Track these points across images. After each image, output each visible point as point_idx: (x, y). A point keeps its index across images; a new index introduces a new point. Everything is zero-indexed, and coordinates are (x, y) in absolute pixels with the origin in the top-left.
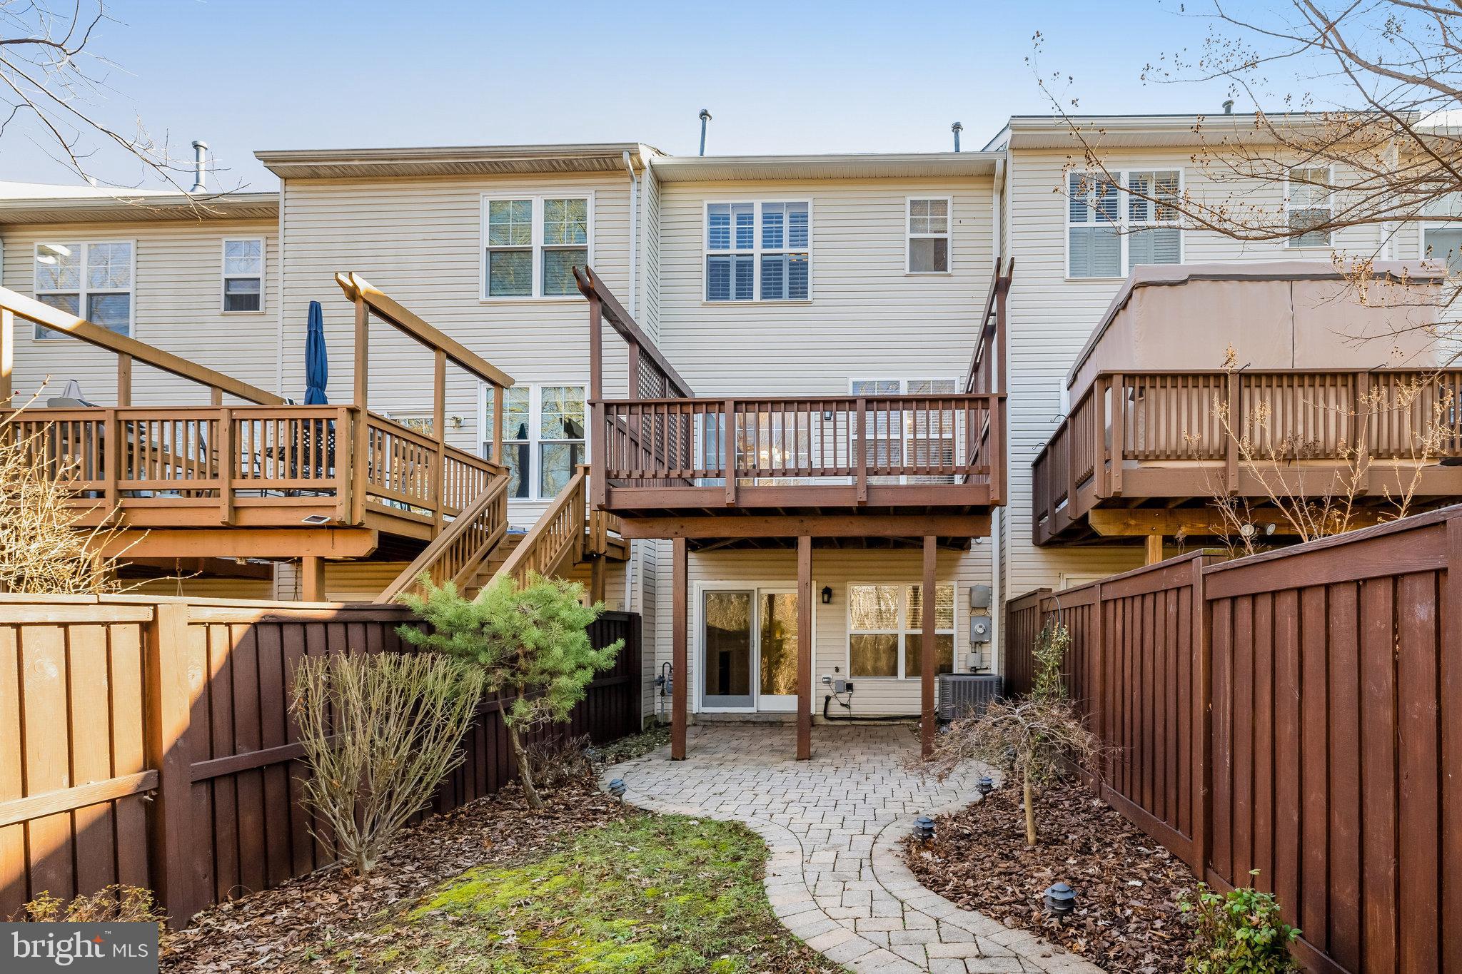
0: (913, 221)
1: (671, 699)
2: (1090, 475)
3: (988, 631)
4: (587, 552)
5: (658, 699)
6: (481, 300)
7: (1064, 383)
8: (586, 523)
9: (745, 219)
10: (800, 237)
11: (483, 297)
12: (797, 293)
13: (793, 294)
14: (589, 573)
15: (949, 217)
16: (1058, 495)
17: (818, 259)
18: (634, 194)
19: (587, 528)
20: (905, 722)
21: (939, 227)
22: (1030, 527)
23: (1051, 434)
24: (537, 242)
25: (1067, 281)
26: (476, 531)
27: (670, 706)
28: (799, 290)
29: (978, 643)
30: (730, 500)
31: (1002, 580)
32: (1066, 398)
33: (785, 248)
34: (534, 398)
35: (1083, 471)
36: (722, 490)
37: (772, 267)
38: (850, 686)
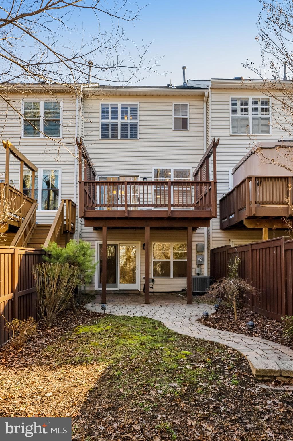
0: (175, 112)
2: (245, 207)
3: (203, 260)
4: (65, 231)
6: (21, 138)
7: (231, 172)
9: (115, 109)
10: (135, 116)
11: (22, 136)
12: (133, 136)
13: (131, 137)
15: (188, 110)
16: (232, 212)
17: (141, 124)
18: (77, 102)
19: (65, 222)
20: (173, 294)
21: (184, 114)
23: (227, 192)
25: (231, 135)
28: (134, 135)
29: (200, 265)
30: (126, 214)
31: (208, 241)
32: (231, 177)
33: (129, 120)
34: (40, 174)
35: (242, 206)
36: (123, 211)
37: (124, 127)
38: (153, 281)
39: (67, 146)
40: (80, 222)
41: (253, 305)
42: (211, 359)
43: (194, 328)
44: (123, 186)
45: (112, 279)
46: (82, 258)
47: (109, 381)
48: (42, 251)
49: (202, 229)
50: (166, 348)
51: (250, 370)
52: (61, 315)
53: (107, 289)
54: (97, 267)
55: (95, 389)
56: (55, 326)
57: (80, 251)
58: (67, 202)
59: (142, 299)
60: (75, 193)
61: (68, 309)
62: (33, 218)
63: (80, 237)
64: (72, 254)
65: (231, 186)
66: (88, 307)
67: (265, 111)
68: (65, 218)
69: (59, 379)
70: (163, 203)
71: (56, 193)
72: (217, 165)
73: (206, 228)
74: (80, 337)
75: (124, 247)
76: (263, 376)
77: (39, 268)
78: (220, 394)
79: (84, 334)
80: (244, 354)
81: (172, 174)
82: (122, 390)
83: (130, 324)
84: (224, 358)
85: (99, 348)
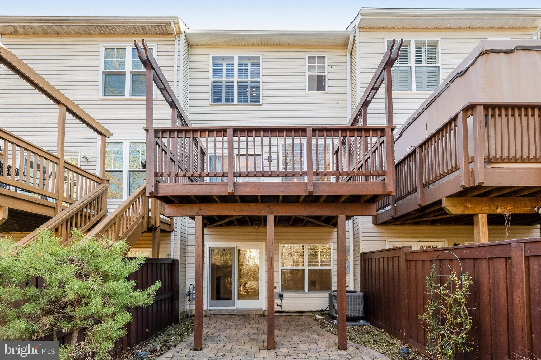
0: (309, 67)
1: (194, 303)
3: (348, 267)
4: (150, 226)
5: (187, 303)
6: (100, 97)
8: (149, 210)
9: (230, 65)
10: (256, 73)
11: (100, 95)
12: (254, 101)
13: (252, 101)
14: (151, 238)
15: (326, 65)
17: (265, 84)
18: (176, 46)
19: (150, 213)
20: (308, 314)
21: (321, 70)
24: (128, 69)
26: (86, 213)
27: (193, 306)
28: (256, 100)
30: (230, 189)
31: (355, 242)
33: (249, 78)
34: (126, 148)
36: (226, 184)
37: (243, 88)
38: (281, 296)
67: (432, 58)
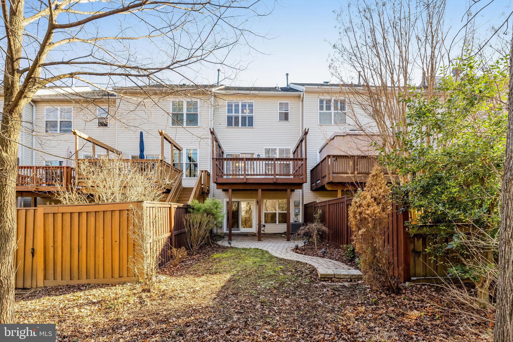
0: (280, 108)
2: (325, 176)
3: (299, 212)
7: (318, 151)
9: (237, 106)
10: (251, 111)
11: (171, 125)
13: (249, 125)
15: (289, 107)
16: (318, 179)
17: (256, 117)
18: (210, 100)
19: (202, 186)
21: (286, 109)
22: (310, 186)
23: (316, 165)
24: (185, 112)
25: (318, 125)
27: (219, 231)
28: (251, 124)
29: (296, 215)
30: (245, 181)
31: (303, 199)
32: (318, 154)
33: (247, 113)
34: (184, 152)
35: (324, 175)
36: (243, 179)
37: (244, 118)
38: (264, 226)
39: (205, 140)
40: (213, 186)
41: (329, 240)
42: (295, 270)
43: (288, 254)
44: (243, 162)
45: (236, 225)
46: (215, 210)
47: (233, 282)
48: (188, 205)
49: (298, 190)
50: (269, 265)
51: (317, 275)
52: (201, 247)
53: (232, 232)
54: (225, 216)
55: (225, 286)
56: (198, 254)
57: (214, 206)
58: (204, 172)
59: (257, 238)
60: (209, 165)
61: (206, 244)
62: (180, 184)
63: (213, 196)
64: (208, 207)
65: (319, 161)
66: (220, 243)
67: (343, 108)
68: (203, 183)
69: (203, 281)
70: (270, 173)
71: (196, 165)
72: (307, 146)
73: (301, 190)
74: (215, 260)
75: (245, 203)
76: (324, 278)
77: (187, 216)
78: (298, 287)
79: (217, 258)
80: (316, 267)
81: (277, 152)
82: (240, 286)
83: (247, 252)
84: (303, 269)
85: (227, 265)
